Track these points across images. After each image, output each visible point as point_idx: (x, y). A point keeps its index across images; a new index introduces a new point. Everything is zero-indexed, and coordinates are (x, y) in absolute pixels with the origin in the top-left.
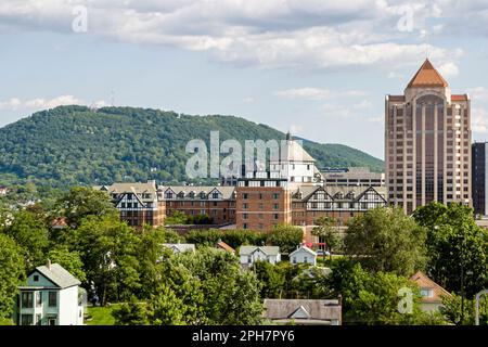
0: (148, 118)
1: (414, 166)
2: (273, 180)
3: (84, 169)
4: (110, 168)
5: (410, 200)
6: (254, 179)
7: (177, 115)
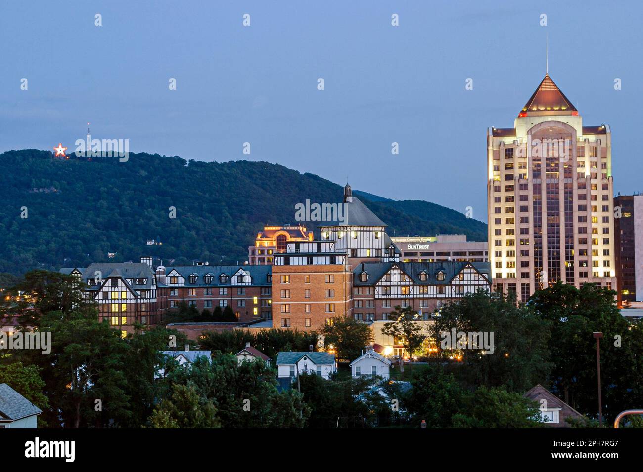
0: (142, 167)
1: (531, 231)
2: (325, 255)
3: (48, 243)
4: (85, 241)
5: (525, 281)
6: (297, 254)
7: (184, 162)
